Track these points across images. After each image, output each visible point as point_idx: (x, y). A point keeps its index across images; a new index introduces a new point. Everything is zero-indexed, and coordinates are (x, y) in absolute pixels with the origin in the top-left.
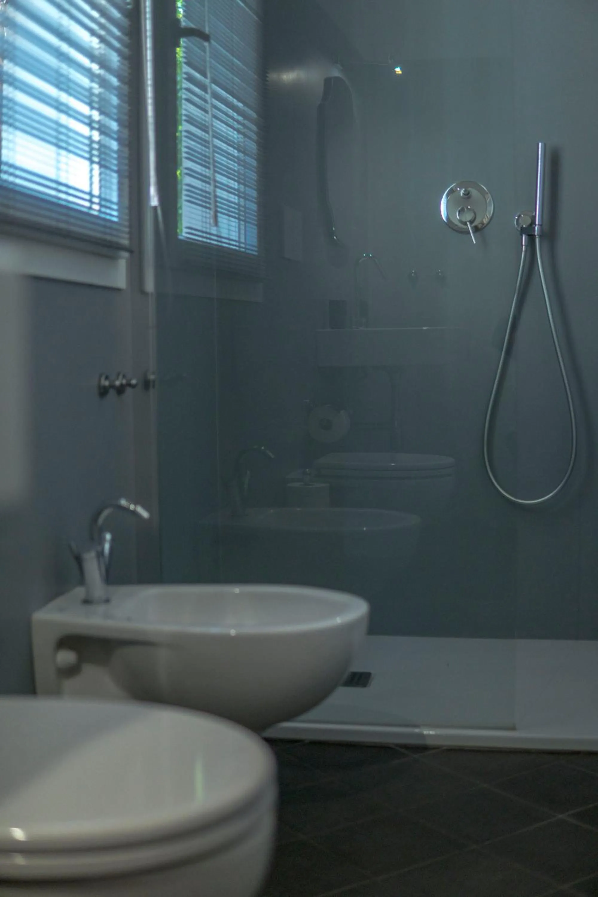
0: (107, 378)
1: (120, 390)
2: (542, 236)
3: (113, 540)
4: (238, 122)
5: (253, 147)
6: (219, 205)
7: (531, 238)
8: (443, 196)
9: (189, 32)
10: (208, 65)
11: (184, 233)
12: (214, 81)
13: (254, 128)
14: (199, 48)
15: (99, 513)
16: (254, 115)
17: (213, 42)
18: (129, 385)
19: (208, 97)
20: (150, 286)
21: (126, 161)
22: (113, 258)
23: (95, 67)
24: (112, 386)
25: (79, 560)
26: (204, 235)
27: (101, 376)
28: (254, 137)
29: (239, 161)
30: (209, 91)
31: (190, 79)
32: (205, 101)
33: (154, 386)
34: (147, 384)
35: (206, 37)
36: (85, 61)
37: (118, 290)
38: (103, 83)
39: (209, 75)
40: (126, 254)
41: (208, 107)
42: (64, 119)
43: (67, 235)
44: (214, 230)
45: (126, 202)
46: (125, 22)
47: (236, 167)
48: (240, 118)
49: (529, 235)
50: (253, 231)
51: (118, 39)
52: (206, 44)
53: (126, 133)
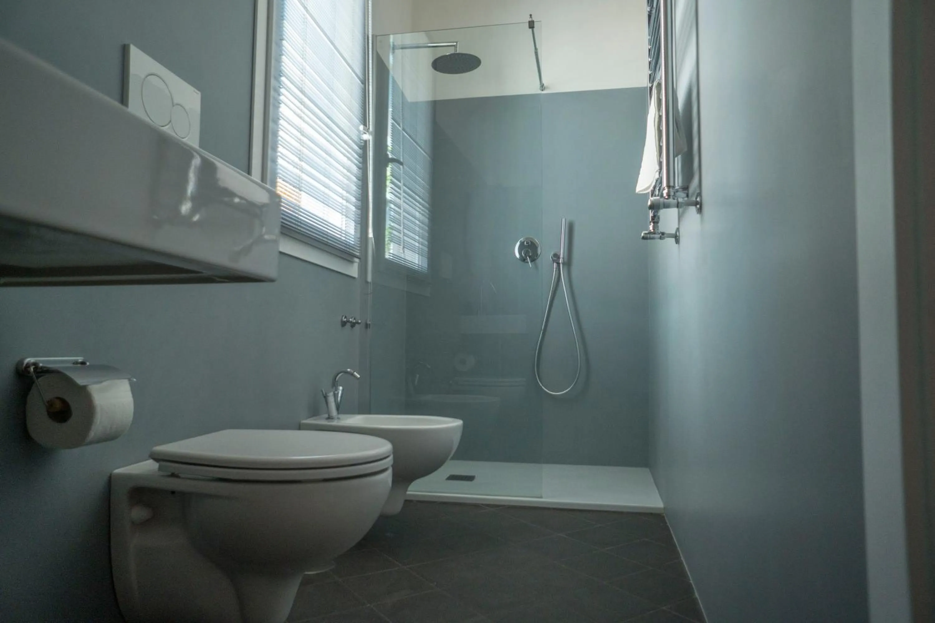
0: (346, 317)
1: (353, 325)
2: (564, 264)
3: (343, 390)
4: (420, 208)
5: (426, 221)
6: (405, 244)
7: (558, 264)
8: (516, 244)
9: (393, 160)
10: (402, 176)
11: (387, 256)
12: (404, 185)
13: (427, 211)
14: (397, 168)
15: (337, 375)
16: (427, 205)
17: (404, 166)
18: (358, 323)
19: (402, 192)
20: (369, 279)
21: (359, 217)
22: (352, 262)
23: (345, 171)
24: (348, 321)
25: (326, 397)
26: (399, 258)
27: (343, 316)
28: (427, 216)
29: (419, 227)
30: (402, 189)
31: (392, 182)
32: (400, 194)
33: (370, 328)
34: (367, 326)
35: (401, 164)
36: (341, 168)
37: (354, 278)
38: (349, 179)
39: (402, 181)
40: (357, 260)
41: (402, 197)
42: (327, 191)
43: (326, 244)
44: (402, 256)
45: (359, 236)
46: (360, 151)
47: (417, 229)
48: (420, 206)
49: (557, 263)
50: (426, 260)
51: (356, 159)
52: (401, 167)
53: (359, 203)
